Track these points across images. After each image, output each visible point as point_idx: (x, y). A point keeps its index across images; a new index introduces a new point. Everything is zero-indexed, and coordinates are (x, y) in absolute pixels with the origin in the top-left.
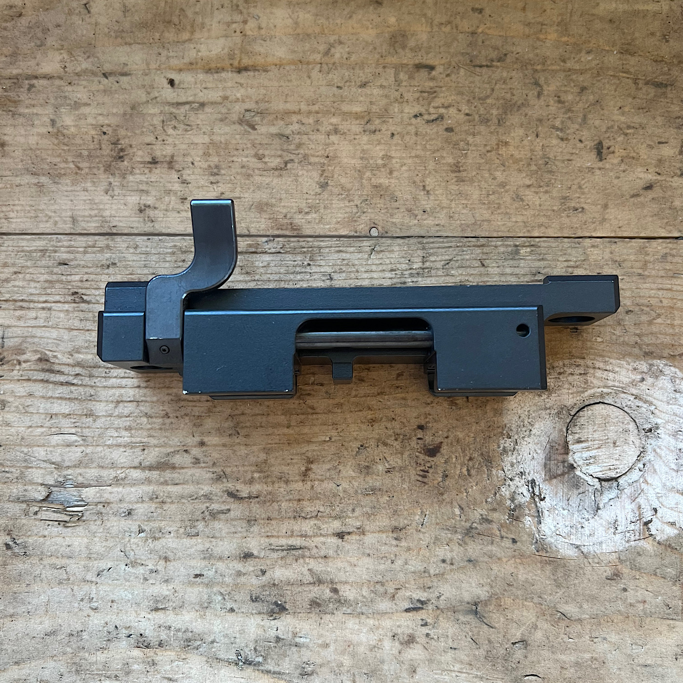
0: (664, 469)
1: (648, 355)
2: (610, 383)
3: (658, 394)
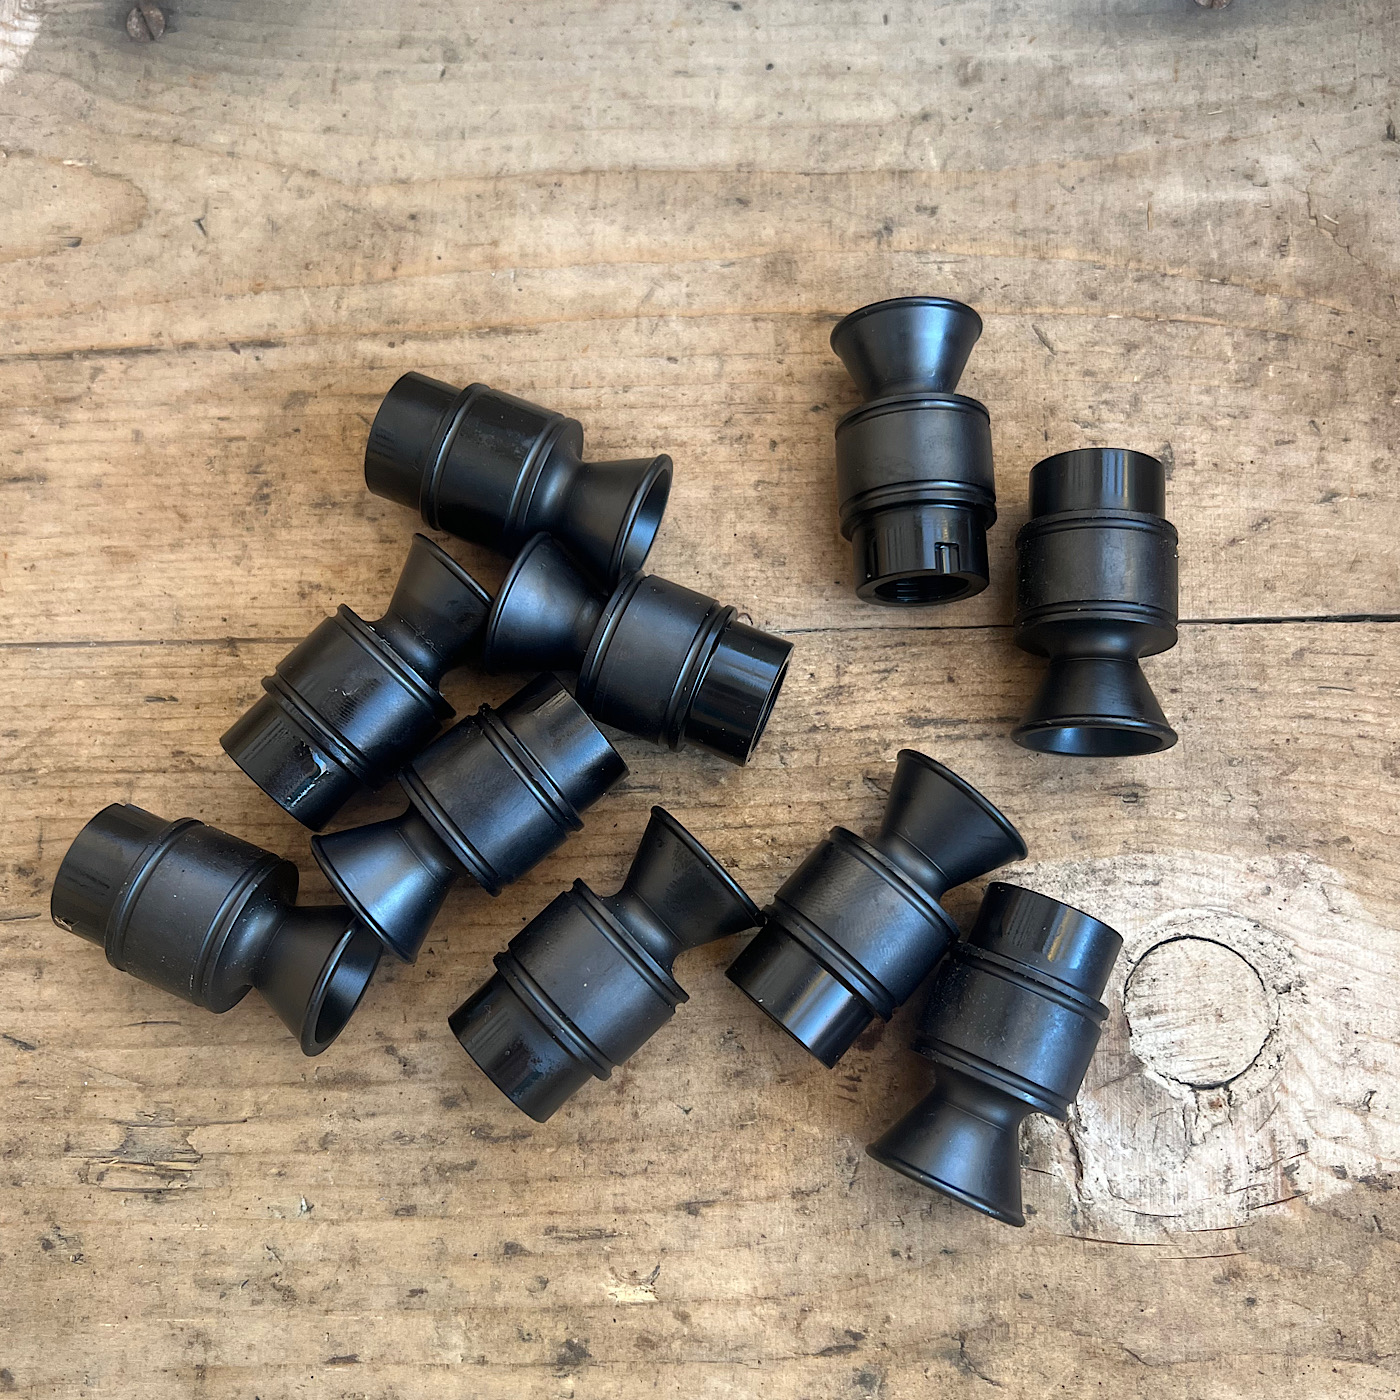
0: (1318, 1064)
1: (1276, 841)
2: (1205, 899)
3: (1297, 918)
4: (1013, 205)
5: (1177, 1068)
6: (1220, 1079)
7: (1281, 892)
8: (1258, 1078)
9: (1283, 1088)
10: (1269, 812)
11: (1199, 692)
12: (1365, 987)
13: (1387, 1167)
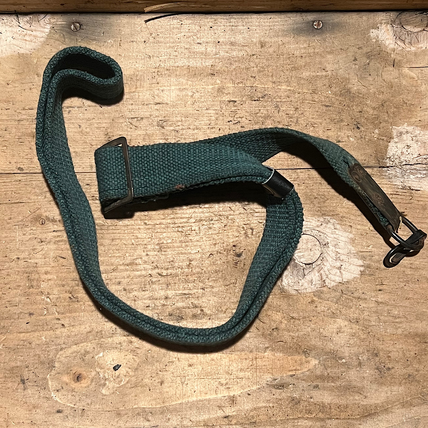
0: (331, 259)
1: (324, 215)
2: (309, 226)
3: (328, 230)
4: (272, 76)
5: (302, 260)
6: (311, 262)
7: (324, 225)
8: (319, 262)
9: (323, 264)
10: (323, 209)
11: (309, 184)
12: (342, 244)
13: (344, 280)
